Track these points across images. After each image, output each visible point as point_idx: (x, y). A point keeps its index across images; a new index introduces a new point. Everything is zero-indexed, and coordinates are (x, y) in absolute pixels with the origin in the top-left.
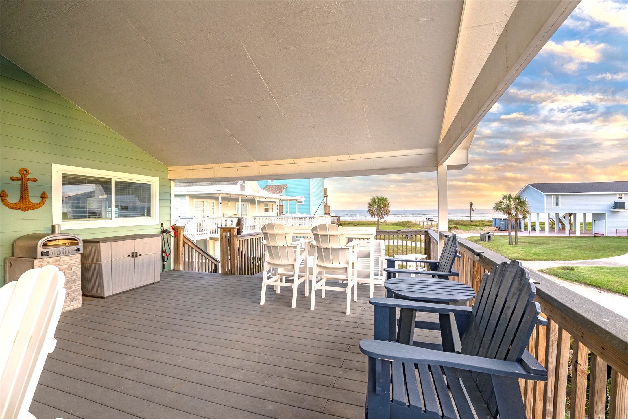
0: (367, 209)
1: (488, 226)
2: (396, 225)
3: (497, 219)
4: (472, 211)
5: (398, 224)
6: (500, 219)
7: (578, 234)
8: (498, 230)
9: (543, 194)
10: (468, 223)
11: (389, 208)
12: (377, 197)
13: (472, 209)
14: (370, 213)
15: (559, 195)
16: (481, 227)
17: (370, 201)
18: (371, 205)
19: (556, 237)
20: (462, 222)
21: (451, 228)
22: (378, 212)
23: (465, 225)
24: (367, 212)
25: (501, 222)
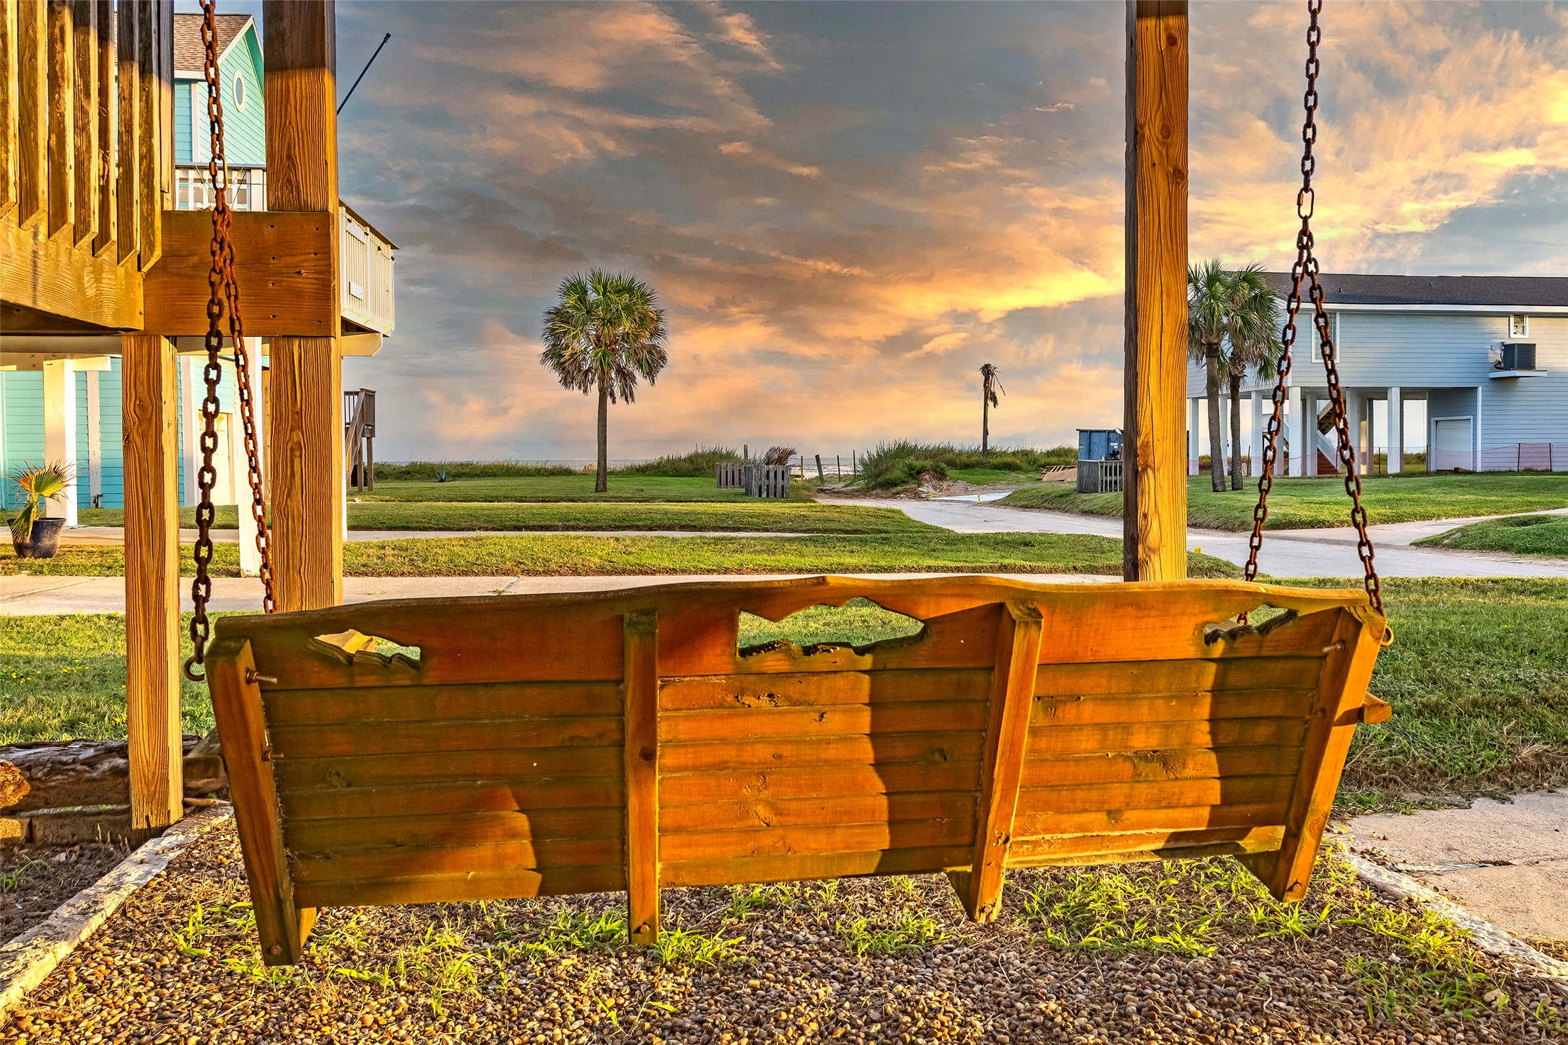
1: (1058, 465)
3: (1099, 429)
4: (991, 404)
6: (1110, 432)
11: (659, 342)
12: (597, 282)
13: (990, 396)
14: (559, 367)
15: (1336, 311)
16: (1027, 471)
17: (556, 300)
18: (561, 321)
20: (949, 457)
22: (604, 355)
23: (966, 467)
24: (543, 362)
25: (1109, 440)
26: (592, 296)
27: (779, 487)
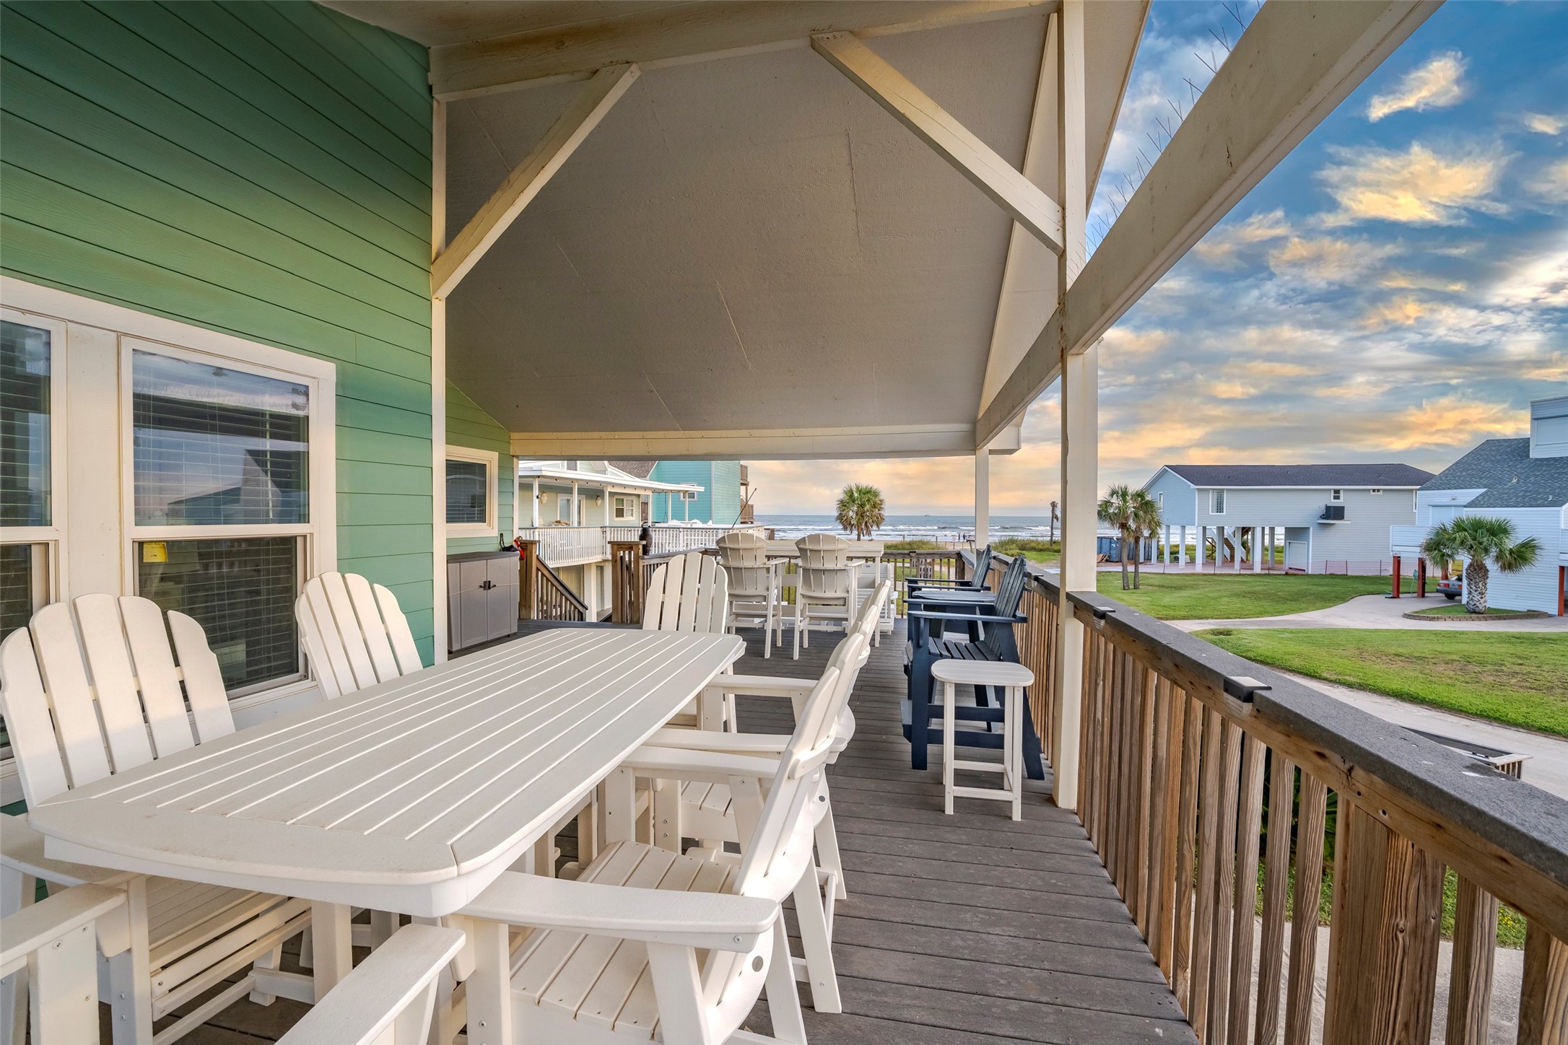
0: (836, 514)
3: (1105, 538)
4: (1055, 520)
6: (1111, 539)
7: (1257, 569)
8: (1107, 561)
9: (1193, 486)
10: (1047, 546)
11: (882, 512)
12: (857, 488)
14: (842, 523)
15: (1224, 489)
17: (841, 496)
18: (843, 505)
20: (1035, 545)
22: (859, 519)
23: (1041, 550)
24: (836, 520)
25: (1111, 543)
26: (856, 495)
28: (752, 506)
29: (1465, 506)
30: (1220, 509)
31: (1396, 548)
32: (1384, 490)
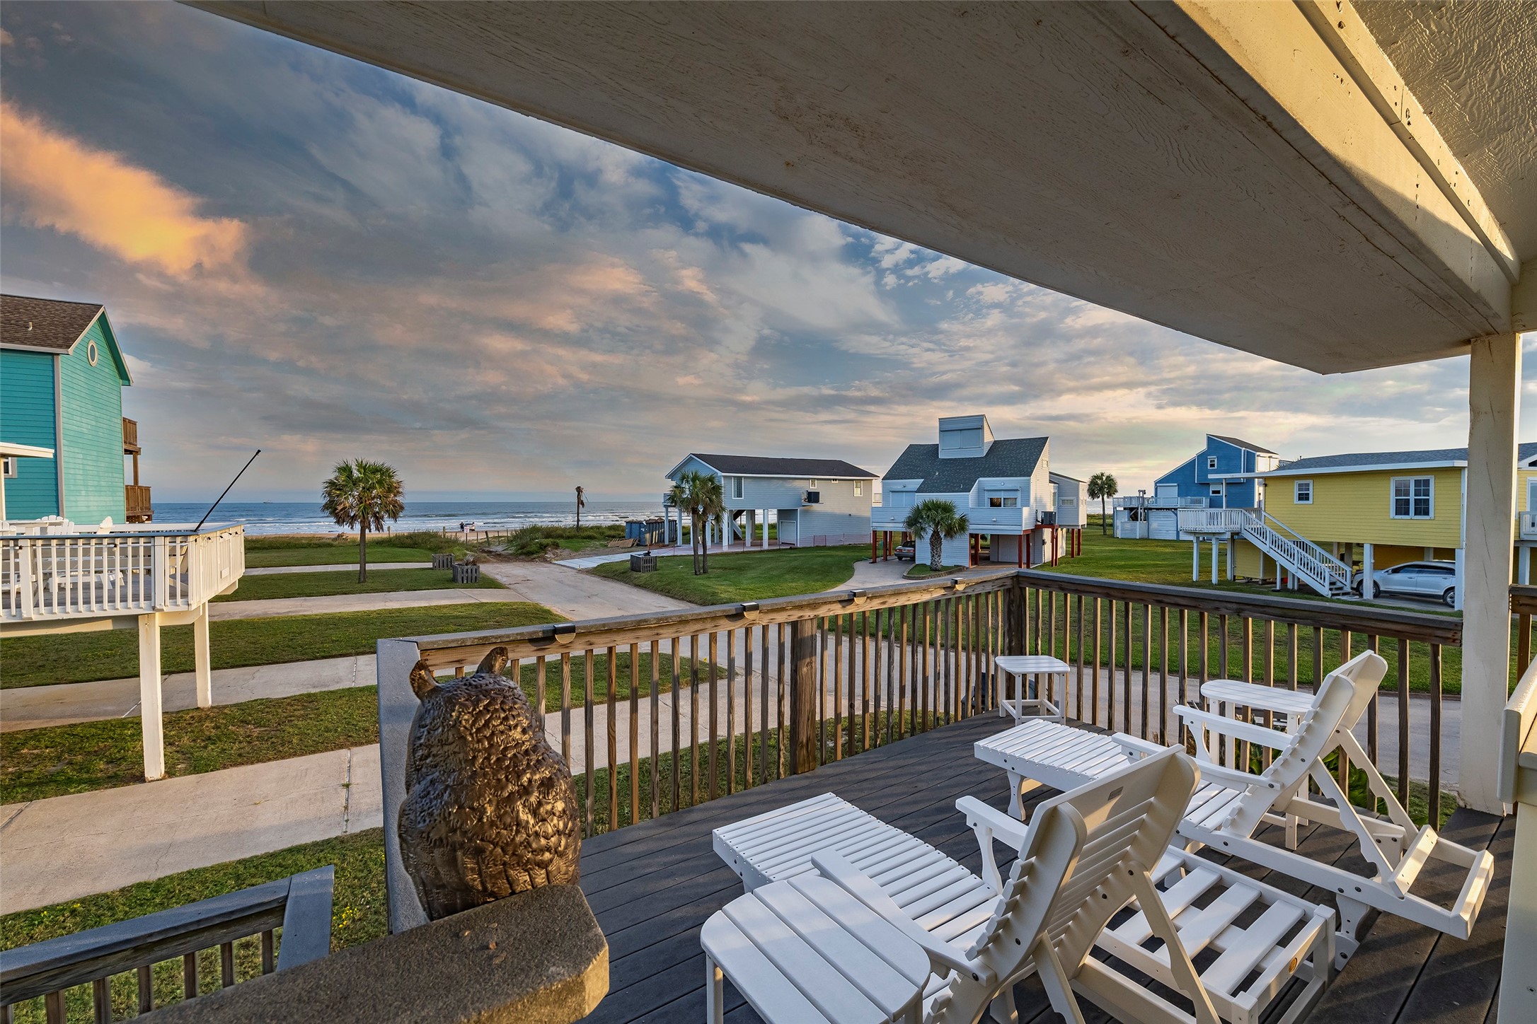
1: (614, 537)
2: (389, 546)
3: (635, 523)
4: (581, 506)
5: (397, 542)
6: (640, 523)
7: (766, 546)
8: (637, 545)
9: (721, 474)
10: (573, 533)
11: (400, 498)
12: (359, 465)
13: (581, 503)
14: (334, 514)
15: (741, 477)
16: (599, 540)
17: (331, 476)
18: (335, 488)
19: (743, 552)
20: (560, 532)
21: (545, 547)
22: (364, 509)
23: (568, 537)
24: (324, 510)
25: (640, 528)
26: (356, 474)
27: (474, 577)
28: (148, 489)
29: (916, 492)
30: (739, 495)
31: (874, 524)
32: (839, 480)
